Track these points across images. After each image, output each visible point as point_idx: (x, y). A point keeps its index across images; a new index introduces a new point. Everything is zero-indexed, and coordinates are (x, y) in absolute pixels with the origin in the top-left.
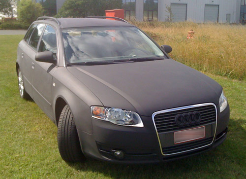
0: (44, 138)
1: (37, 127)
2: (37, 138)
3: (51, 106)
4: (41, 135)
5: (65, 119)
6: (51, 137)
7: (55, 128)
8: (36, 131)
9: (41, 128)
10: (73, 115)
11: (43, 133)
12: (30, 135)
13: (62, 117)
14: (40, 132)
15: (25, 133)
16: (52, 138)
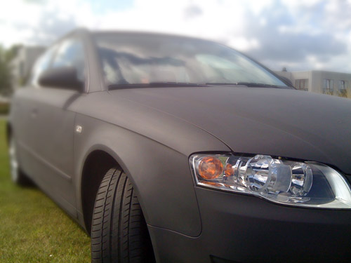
0: (55, 252)
1: (40, 232)
2: (40, 254)
3: (71, 182)
4: (47, 246)
5: (110, 201)
6: (70, 250)
7: (76, 233)
8: (37, 239)
9: (47, 233)
10: (132, 183)
11: (51, 242)
12: (25, 248)
13: (103, 195)
14: (47, 242)
15: (14, 243)
16: (72, 254)
